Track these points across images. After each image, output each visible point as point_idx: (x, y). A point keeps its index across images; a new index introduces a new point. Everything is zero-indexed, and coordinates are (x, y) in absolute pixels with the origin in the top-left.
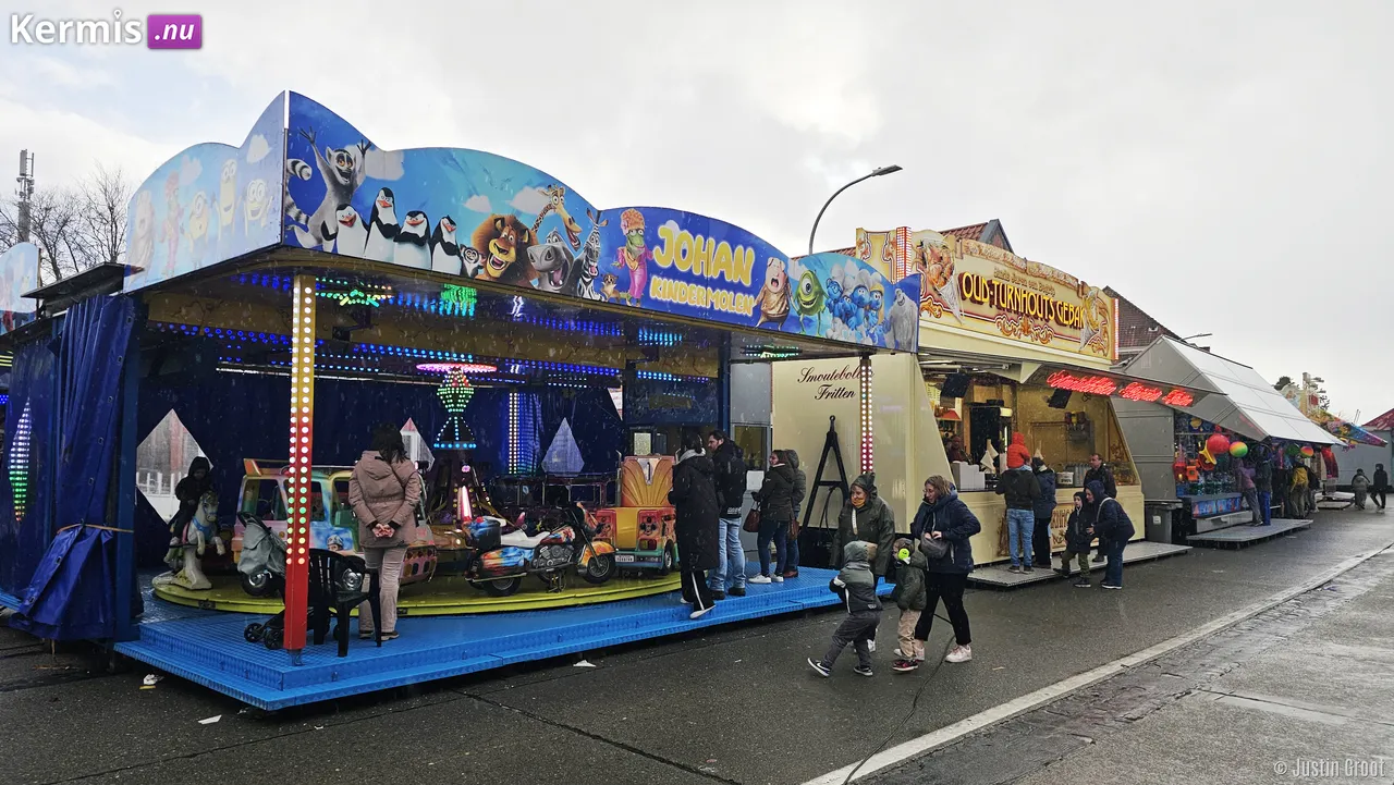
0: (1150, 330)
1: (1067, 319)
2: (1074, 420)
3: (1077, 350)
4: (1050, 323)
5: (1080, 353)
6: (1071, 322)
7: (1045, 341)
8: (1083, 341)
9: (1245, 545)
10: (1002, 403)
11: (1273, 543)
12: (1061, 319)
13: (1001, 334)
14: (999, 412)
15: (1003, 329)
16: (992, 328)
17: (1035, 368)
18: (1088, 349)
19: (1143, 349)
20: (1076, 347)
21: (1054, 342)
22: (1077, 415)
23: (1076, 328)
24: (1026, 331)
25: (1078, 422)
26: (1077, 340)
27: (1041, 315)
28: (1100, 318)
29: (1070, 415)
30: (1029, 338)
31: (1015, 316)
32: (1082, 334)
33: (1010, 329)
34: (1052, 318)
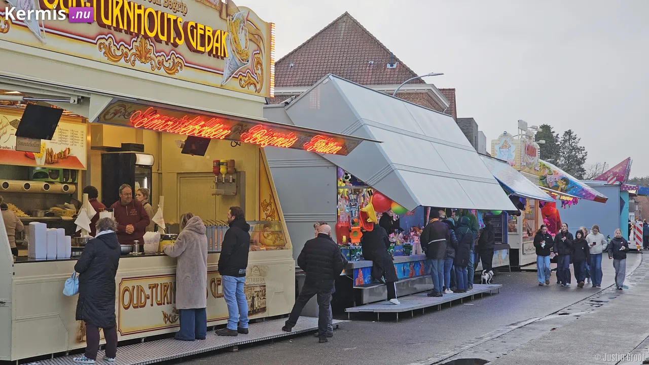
0: (389, 66)
1: (203, 45)
2: (223, 169)
3: (219, 85)
4: (179, 49)
5: (222, 87)
6: (208, 49)
7: (171, 71)
8: (226, 73)
9: (405, 316)
10: (140, 148)
11: (447, 311)
12: (194, 44)
13: (105, 59)
14: (135, 159)
15: (108, 53)
16: (94, 51)
17: (106, 102)
18: (235, 83)
19: (304, 90)
20: (217, 80)
21: (184, 73)
22: (226, 164)
23: (216, 56)
24: (142, 56)
25: (228, 173)
26: (217, 72)
27: (164, 38)
28: (252, 47)
29: (218, 164)
30: (147, 66)
31: (127, 38)
32: (225, 66)
33: (119, 53)
34: (181, 43)
